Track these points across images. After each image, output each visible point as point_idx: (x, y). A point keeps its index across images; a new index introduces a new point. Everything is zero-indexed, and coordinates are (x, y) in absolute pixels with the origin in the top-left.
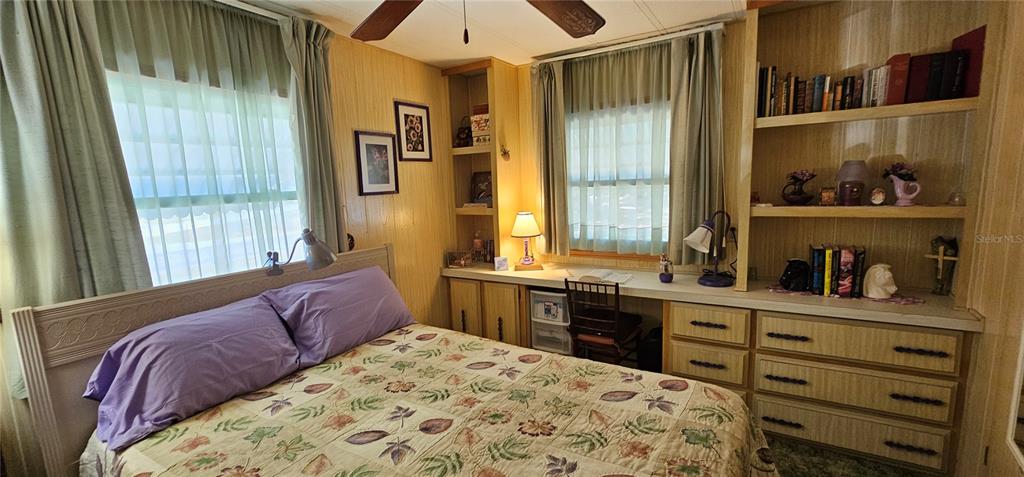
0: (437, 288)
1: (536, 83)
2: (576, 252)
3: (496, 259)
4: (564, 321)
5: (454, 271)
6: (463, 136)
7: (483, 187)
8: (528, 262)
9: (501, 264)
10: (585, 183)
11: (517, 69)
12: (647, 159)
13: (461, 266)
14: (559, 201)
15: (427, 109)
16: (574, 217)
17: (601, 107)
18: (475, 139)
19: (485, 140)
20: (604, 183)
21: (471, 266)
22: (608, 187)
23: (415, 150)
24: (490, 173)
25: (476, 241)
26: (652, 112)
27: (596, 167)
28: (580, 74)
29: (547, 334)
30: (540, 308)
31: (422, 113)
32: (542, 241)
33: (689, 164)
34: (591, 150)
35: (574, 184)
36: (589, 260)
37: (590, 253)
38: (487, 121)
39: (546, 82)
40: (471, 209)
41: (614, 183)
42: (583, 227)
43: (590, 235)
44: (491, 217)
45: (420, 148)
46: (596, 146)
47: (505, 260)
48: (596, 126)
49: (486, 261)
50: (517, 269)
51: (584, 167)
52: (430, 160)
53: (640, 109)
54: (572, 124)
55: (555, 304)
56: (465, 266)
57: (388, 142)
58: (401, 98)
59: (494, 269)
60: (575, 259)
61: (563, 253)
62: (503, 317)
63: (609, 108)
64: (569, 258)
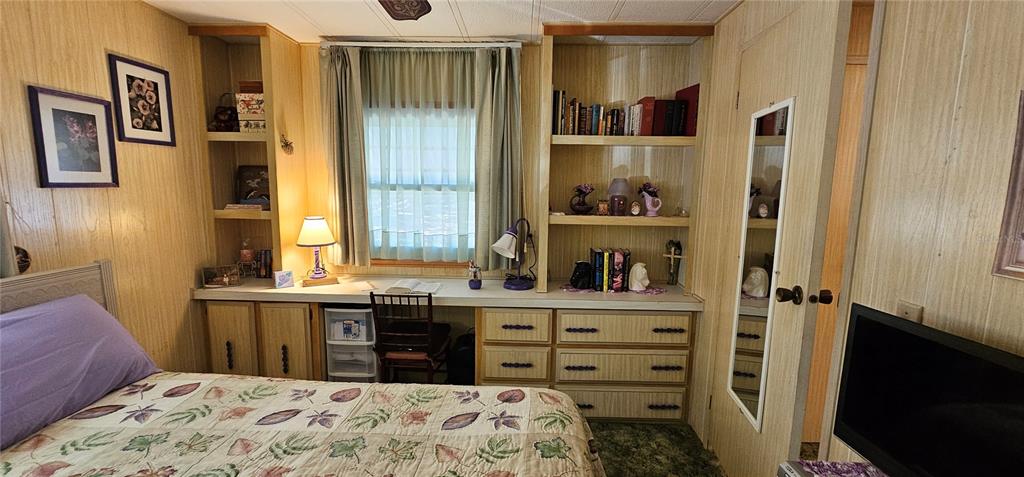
0: (186, 316)
1: (326, 67)
2: (377, 262)
3: (277, 275)
4: (368, 340)
5: (213, 292)
6: (223, 117)
7: (253, 184)
8: (319, 274)
9: (284, 280)
10: (387, 186)
11: (299, 46)
12: (453, 166)
13: (224, 285)
14: (357, 204)
15: (166, 74)
16: (375, 225)
17: (404, 106)
18: (242, 124)
19: (257, 126)
20: (407, 187)
21: (239, 284)
22: (412, 191)
23: (146, 127)
24: (265, 168)
25: (245, 251)
26: (456, 117)
27: (399, 170)
28: (379, 66)
29: (346, 357)
30: (338, 328)
31: (159, 79)
32: (336, 251)
33: (494, 170)
34: (393, 152)
35: (374, 186)
36: (392, 269)
37: (393, 262)
38: (262, 102)
39: (339, 67)
40: (234, 212)
41: (419, 188)
42: (385, 233)
43: (393, 243)
44: (269, 222)
45: (155, 125)
46: (399, 148)
47: (289, 274)
48: (398, 125)
49: (259, 276)
50: (305, 284)
51: (385, 171)
52: (173, 144)
53: (445, 113)
54: (371, 119)
55: (356, 322)
56: (231, 284)
57: (99, 112)
58: (121, 50)
59: (273, 286)
60: (376, 269)
61: (363, 263)
62: (288, 344)
63: (412, 109)
64: (369, 268)
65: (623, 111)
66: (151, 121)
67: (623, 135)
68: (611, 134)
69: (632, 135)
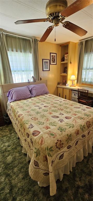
1: (79, 46)
2: (83, 84)
3: (67, 84)
4: (77, 97)
5: (59, 86)
6: (63, 59)
7: (66, 70)
9: (67, 85)
11: (76, 43)
14: (81, 73)
15: (56, 54)
16: (83, 76)
18: (65, 60)
19: (67, 60)
20: (91, 69)
21: (62, 85)
23: (53, 62)
24: (67, 67)
25: (64, 81)
29: (74, 99)
31: (55, 55)
32: (76, 81)
34: (89, 62)
35: (84, 69)
36: (85, 86)
37: (86, 84)
38: (68, 56)
39: (81, 46)
42: (85, 78)
43: (86, 80)
44: (66, 76)
47: (68, 84)
48: (91, 56)
49: (64, 84)
50: (70, 86)
51: (87, 66)
52: (56, 64)
54: (86, 56)
55: (76, 94)
57: (48, 61)
58: (52, 52)
59: (66, 86)
61: (80, 84)
62: (66, 95)
66: (54, 62)
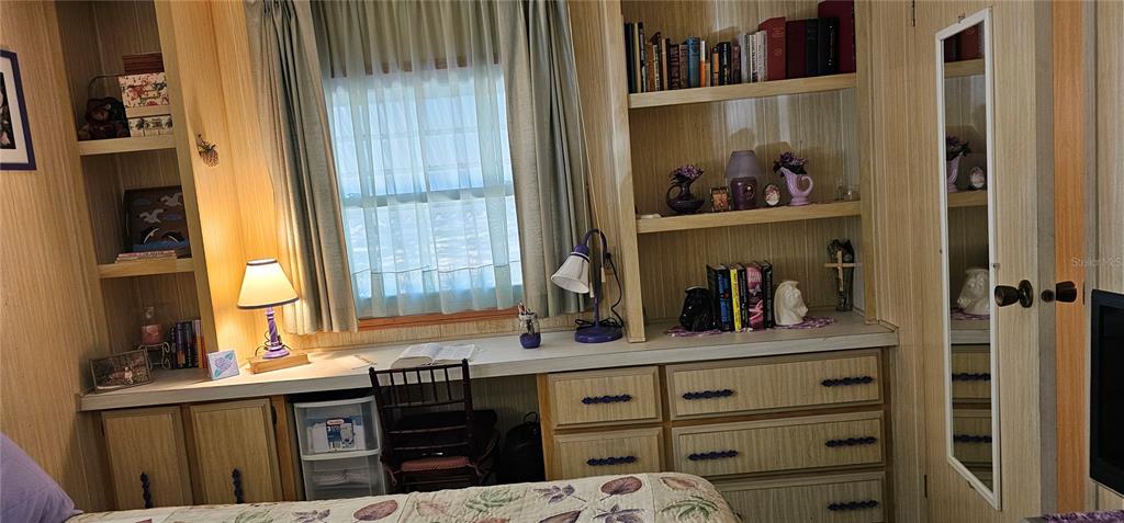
2: (367, 323)
3: (211, 357)
4: (368, 448)
5: (107, 398)
7: (152, 218)
8: (275, 353)
9: (223, 365)
10: (371, 200)
12: (474, 157)
13: (126, 384)
17: (386, 70)
18: (133, 123)
19: (158, 124)
20: (404, 199)
21: (150, 380)
22: (412, 205)
25: (149, 328)
26: (472, 81)
27: (388, 172)
30: (319, 433)
31: (1, 66)
33: (542, 158)
35: (353, 203)
37: (393, 321)
38: (162, 86)
40: (133, 265)
41: (423, 198)
42: (377, 276)
43: (390, 289)
46: (384, 136)
48: (380, 101)
50: (256, 369)
51: (366, 174)
52: (31, 166)
53: (453, 74)
56: (136, 382)
59: (208, 377)
60: (367, 335)
61: (345, 327)
62: (241, 467)
63: (399, 73)
64: (356, 334)
65: (736, 43)
67: (740, 82)
68: (721, 83)
69: (755, 80)
